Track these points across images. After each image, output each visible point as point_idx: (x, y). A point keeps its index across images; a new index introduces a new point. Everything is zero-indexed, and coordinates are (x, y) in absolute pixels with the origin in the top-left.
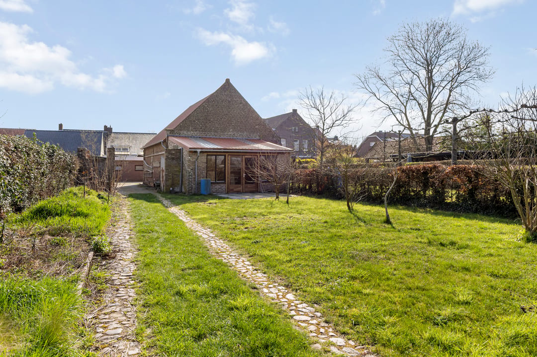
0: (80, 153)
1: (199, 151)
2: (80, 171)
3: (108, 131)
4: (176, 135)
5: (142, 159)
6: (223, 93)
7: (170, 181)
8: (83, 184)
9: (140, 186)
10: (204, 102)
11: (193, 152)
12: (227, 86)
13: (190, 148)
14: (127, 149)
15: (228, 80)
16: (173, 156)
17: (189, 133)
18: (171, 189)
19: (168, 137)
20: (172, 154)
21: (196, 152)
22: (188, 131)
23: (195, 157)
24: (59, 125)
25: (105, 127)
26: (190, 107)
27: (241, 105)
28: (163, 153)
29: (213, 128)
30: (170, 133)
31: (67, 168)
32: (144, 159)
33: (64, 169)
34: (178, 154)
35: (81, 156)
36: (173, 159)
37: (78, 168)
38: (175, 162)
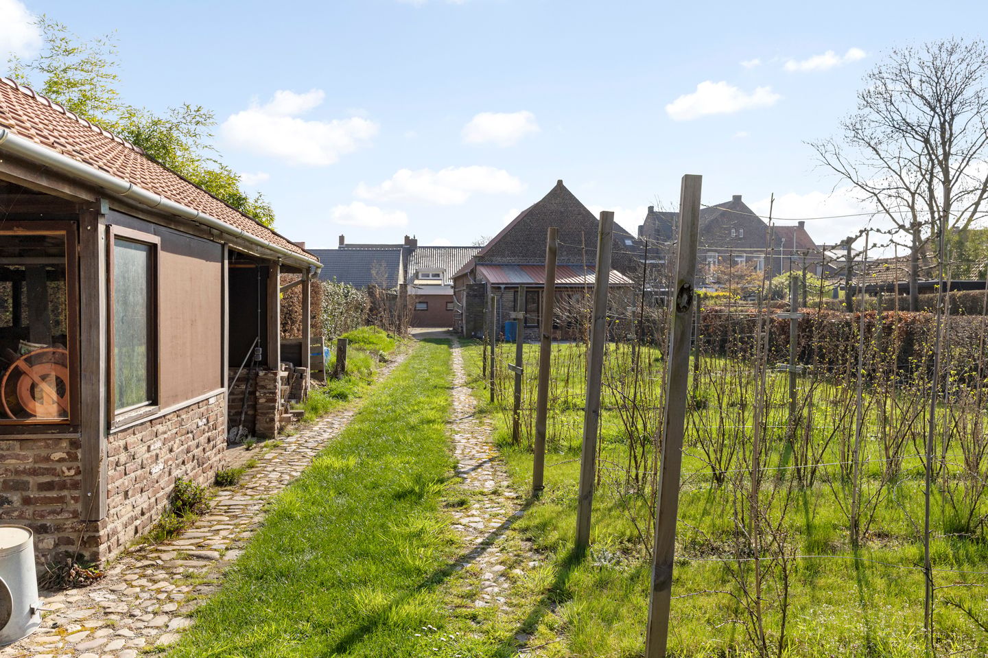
0: (371, 290)
1: (503, 286)
2: (371, 310)
3: (410, 245)
4: (486, 263)
5: (451, 292)
6: (553, 202)
7: (472, 323)
8: (374, 324)
9: (448, 332)
10: (525, 216)
11: (496, 287)
12: (560, 191)
13: (493, 284)
14: (438, 275)
15: (560, 182)
16: (475, 293)
17: (504, 259)
18: (473, 333)
19: (476, 266)
20: (474, 290)
21: (500, 288)
22: (504, 256)
23: (499, 294)
24: (340, 237)
25: (407, 238)
26: (522, 213)
27: (579, 217)
28: (465, 288)
29: (539, 252)
30: (479, 260)
31: (358, 307)
32: (455, 294)
33: (356, 308)
34: (482, 289)
35: (371, 294)
36: (475, 296)
37: (369, 307)
38: (477, 300)
